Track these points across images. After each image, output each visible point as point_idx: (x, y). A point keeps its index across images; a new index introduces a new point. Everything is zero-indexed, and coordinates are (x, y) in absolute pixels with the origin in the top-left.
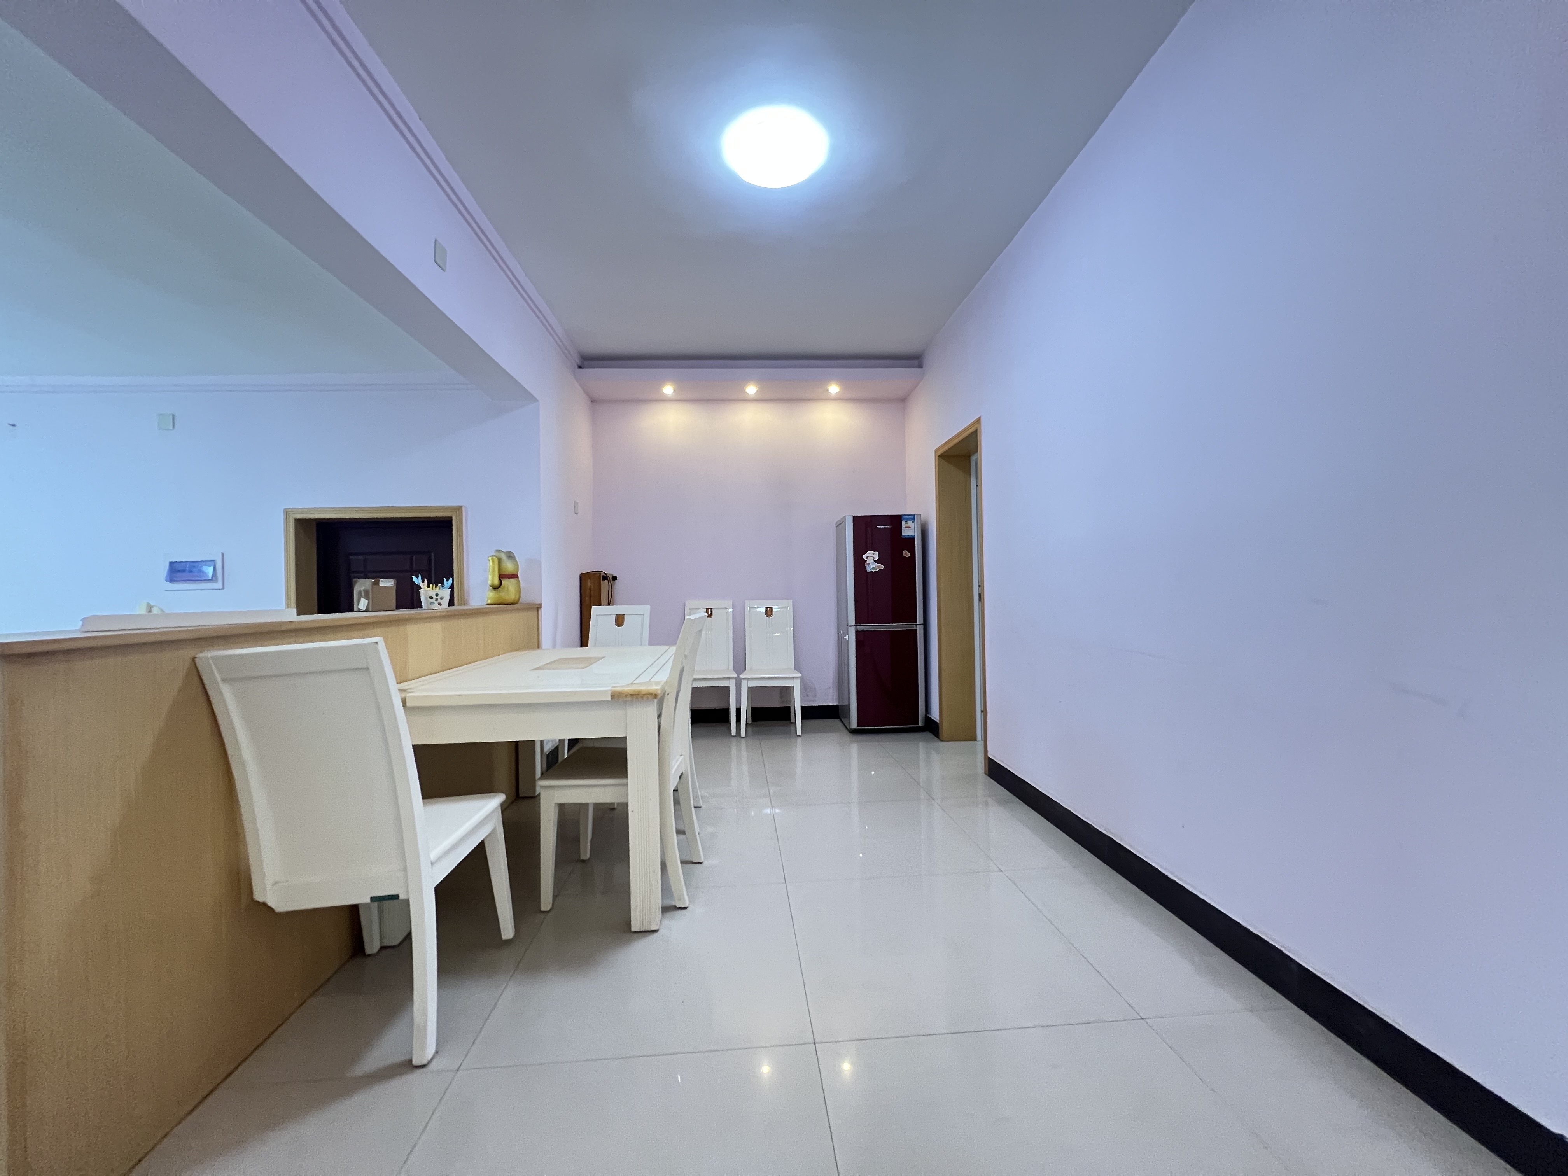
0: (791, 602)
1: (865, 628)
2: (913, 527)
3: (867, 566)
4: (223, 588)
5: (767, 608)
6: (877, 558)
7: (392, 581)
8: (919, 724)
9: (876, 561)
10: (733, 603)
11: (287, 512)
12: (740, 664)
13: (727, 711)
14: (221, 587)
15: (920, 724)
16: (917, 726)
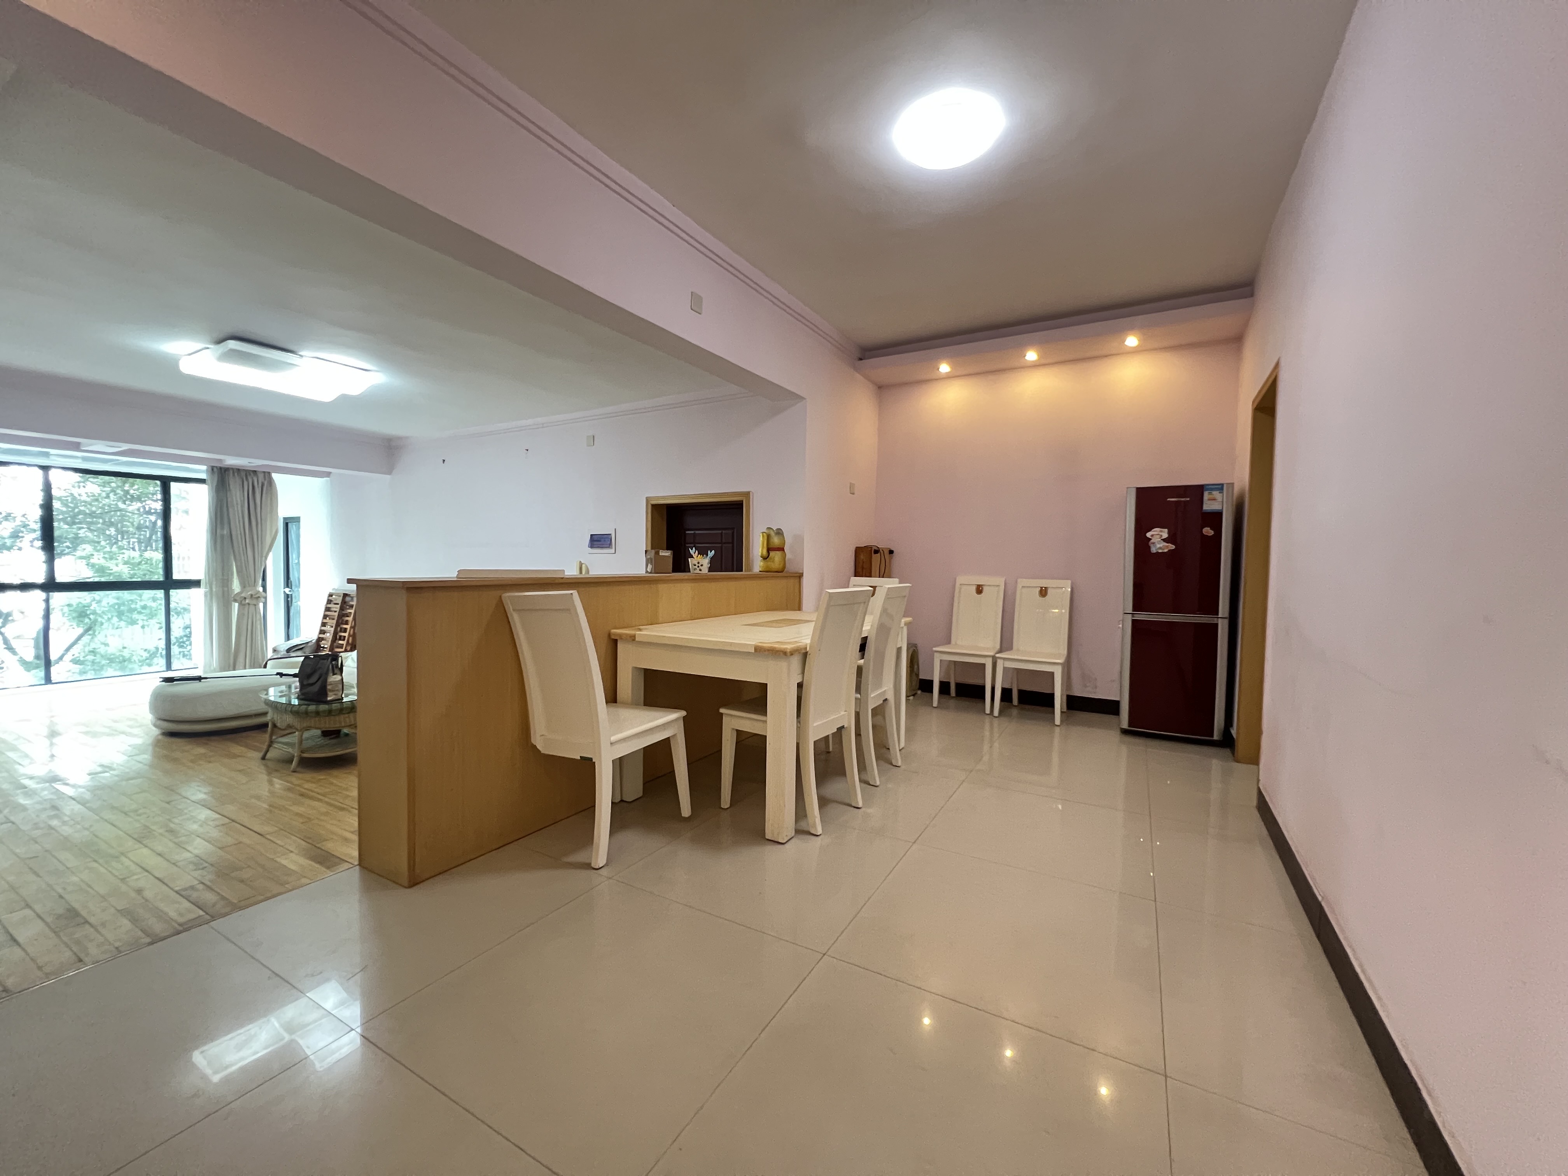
0: (1069, 582)
1: (1142, 616)
2: (1220, 499)
3: (1152, 546)
4: (615, 553)
5: (1042, 588)
6: (1165, 535)
7: (669, 552)
8: (1213, 737)
9: (1164, 540)
10: (1005, 581)
11: (648, 499)
12: (1006, 643)
13: (983, 688)
14: (614, 552)
15: (1216, 737)
16: (1211, 738)
